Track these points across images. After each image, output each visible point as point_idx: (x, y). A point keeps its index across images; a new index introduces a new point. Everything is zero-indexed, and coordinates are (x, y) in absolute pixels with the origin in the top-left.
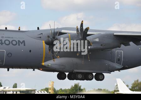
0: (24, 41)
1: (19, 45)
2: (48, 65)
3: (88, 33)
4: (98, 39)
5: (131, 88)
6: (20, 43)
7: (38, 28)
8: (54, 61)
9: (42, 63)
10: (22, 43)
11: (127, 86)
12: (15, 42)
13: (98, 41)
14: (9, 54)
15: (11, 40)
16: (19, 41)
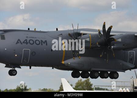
0: (46, 41)
1: (42, 45)
2: (68, 64)
3: (111, 34)
4: (121, 39)
5: (75, 87)
6: (43, 43)
7: (57, 29)
8: (74, 59)
9: (62, 62)
10: (44, 43)
11: (72, 85)
12: (38, 42)
13: (121, 41)
14: (33, 53)
15: (34, 40)
16: (42, 41)
